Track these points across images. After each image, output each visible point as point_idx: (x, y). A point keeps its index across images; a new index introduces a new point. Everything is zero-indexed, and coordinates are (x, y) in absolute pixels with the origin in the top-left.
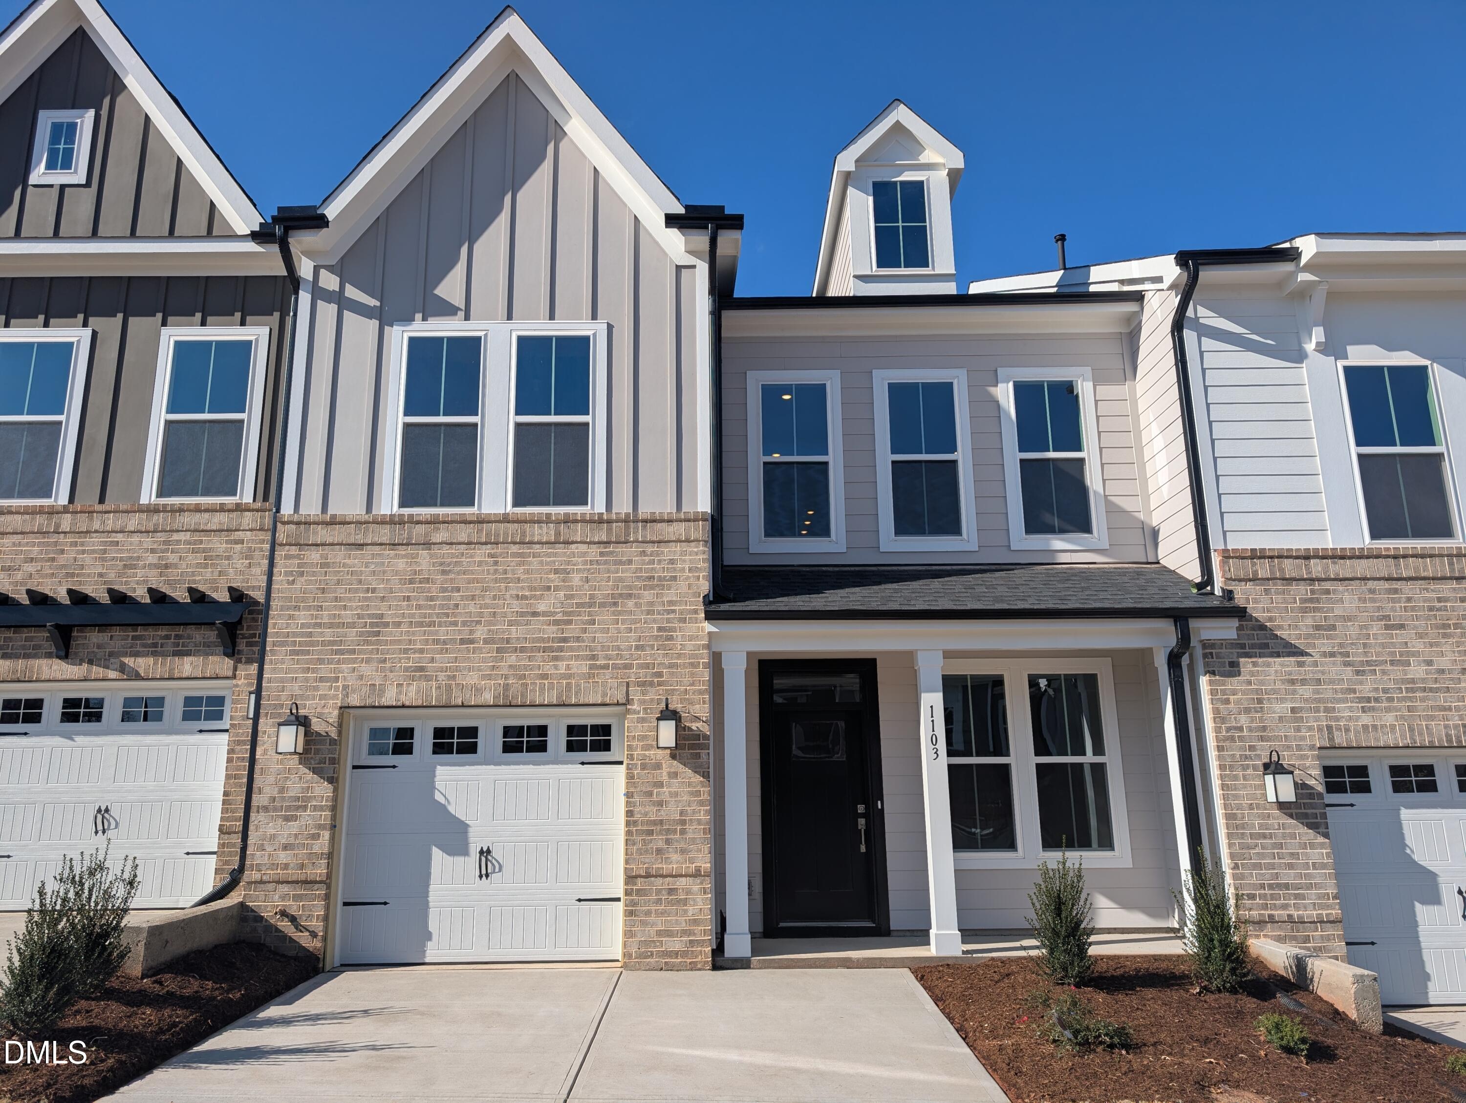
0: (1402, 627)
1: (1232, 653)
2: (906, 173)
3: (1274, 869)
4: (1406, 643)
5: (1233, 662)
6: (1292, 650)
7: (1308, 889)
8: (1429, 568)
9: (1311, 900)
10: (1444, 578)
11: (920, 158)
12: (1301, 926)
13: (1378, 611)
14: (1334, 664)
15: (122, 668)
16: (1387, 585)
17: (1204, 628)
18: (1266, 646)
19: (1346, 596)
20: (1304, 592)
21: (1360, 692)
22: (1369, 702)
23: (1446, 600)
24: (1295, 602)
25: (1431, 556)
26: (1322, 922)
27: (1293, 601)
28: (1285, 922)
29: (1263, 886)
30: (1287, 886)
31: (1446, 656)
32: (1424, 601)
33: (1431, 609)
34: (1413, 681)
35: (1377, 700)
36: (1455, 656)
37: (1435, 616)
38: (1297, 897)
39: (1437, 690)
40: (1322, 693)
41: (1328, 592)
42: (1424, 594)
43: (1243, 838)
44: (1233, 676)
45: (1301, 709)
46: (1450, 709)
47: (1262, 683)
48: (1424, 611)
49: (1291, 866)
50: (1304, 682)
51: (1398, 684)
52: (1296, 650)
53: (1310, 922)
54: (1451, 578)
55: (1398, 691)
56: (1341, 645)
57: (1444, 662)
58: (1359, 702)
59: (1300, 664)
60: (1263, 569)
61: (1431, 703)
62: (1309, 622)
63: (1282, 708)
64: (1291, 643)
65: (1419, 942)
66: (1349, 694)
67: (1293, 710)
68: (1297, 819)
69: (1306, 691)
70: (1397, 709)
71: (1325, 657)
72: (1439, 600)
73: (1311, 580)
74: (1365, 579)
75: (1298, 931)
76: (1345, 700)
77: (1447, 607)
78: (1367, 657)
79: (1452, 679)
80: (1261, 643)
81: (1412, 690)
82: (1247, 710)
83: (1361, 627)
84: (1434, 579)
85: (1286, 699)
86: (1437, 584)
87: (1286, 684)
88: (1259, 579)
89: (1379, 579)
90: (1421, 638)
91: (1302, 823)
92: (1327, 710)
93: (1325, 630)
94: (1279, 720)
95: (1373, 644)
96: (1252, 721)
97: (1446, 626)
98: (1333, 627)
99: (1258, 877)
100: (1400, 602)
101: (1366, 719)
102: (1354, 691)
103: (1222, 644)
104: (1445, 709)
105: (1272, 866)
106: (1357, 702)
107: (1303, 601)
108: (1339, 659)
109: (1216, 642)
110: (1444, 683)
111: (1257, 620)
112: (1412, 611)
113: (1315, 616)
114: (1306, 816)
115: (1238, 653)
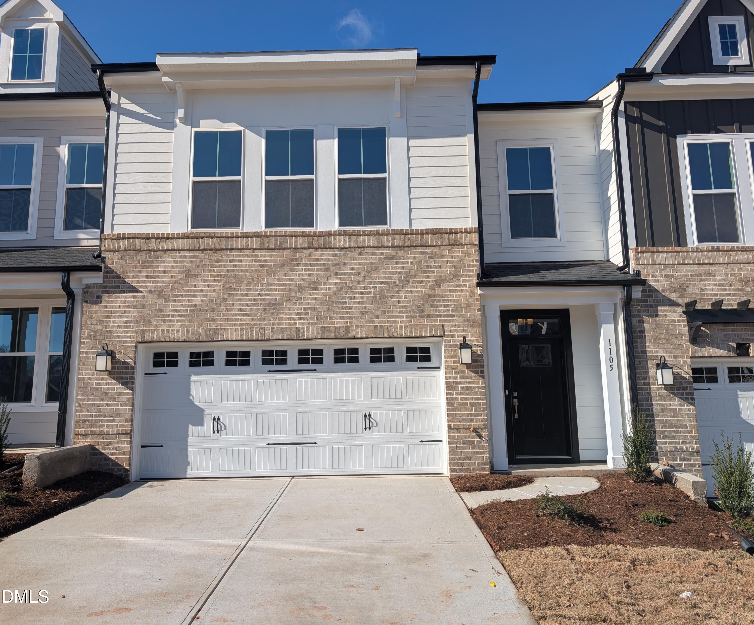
0: (195, 276)
1: (99, 291)
2: (36, 24)
3: (100, 407)
4: (195, 285)
5: (98, 296)
6: (133, 290)
7: (115, 417)
8: (215, 244)
9: (116, 422)
10: (222, 250)
11: (44, 15)
12: (108, 436)
13: (183, 268)
14: (154, 296)
16: (191, 254)
17: (85, 277)
18: (119, 287)
19: (167, 260)
20: (145, 257)
21: (165, 312)
22: (169, 317)
23: (221, 261)
24: (139, 263)
25: (217, 237)
26: (119, 434)
27: (137, 262)
28: (100, 434)
29: (91, 416)
30: (105, 416)
31: (216, 292)
32: (210, 262)
33: (212, 266)
34: (195, 306)
35: (172, 316)
36: (220, 292)
37: (214, 270)
38: (108, 421)
39: (206, 311)
40: (143, 313)
41: (158, 257)
42: (210, 258)
43: (86, 391)
44: (97, 304)
45: (130, 321)
46: (212, 320)
47: (112, 307)
48: (208, 267)
49: (109, 405)
50: (135, 307)
51: (186, 307)
52: (134, 289)
53: (113, 434)
54: (226, 249)
55: (185, 311)
56: (159, 287)
57: (213, 296)
58: (163, 317)
59: (135, 297)
60: (123, 245)
61: (202, 318)
62: (144, 274)
63: (120, 321)
64: (132, 286)
65: (187, 445)
66: (158, 313)
67: (126, 322)
68: (117, 380)
69: (134, 311)
70: (183, 321)
71: (150, 293)
72: (218, 261)
73: (149, 251)
74: (179, 250)
75: (106, 439)
76: (156, 316)
77: (221, 265)
78: (172, 292)
79: (216, 304)
80: (116, 286)
81: (193, 311)
82: (101, 322)
83: (172, 277)
84: (217, 250)
85: (124, 316)
86: (219, 253)
87: (125, 308)
88: (121, 251)
89: (187, 250)
90: (204, 282)
91: (119, 382)
92: (145, 322)
93: (152, 278)
94: (118, 327)
95: (177, 286)
96: (102, 328)
97: (218, 276)
98: (158, 277)
99: (90, 411)
100: (196, 263)
101: (165, 326)
102: (161, 311)
103: (94, 286)
104: (209, 320)
105: (99, 405)
106: (162, 317)
107: (143, 262)
108: (157, 294)
109: (91, 285)
110: (212, 307)
111: (116, 273)
112: (202, 268)
113: (148, 271)
114: (122, 378)
115: (102, 291)
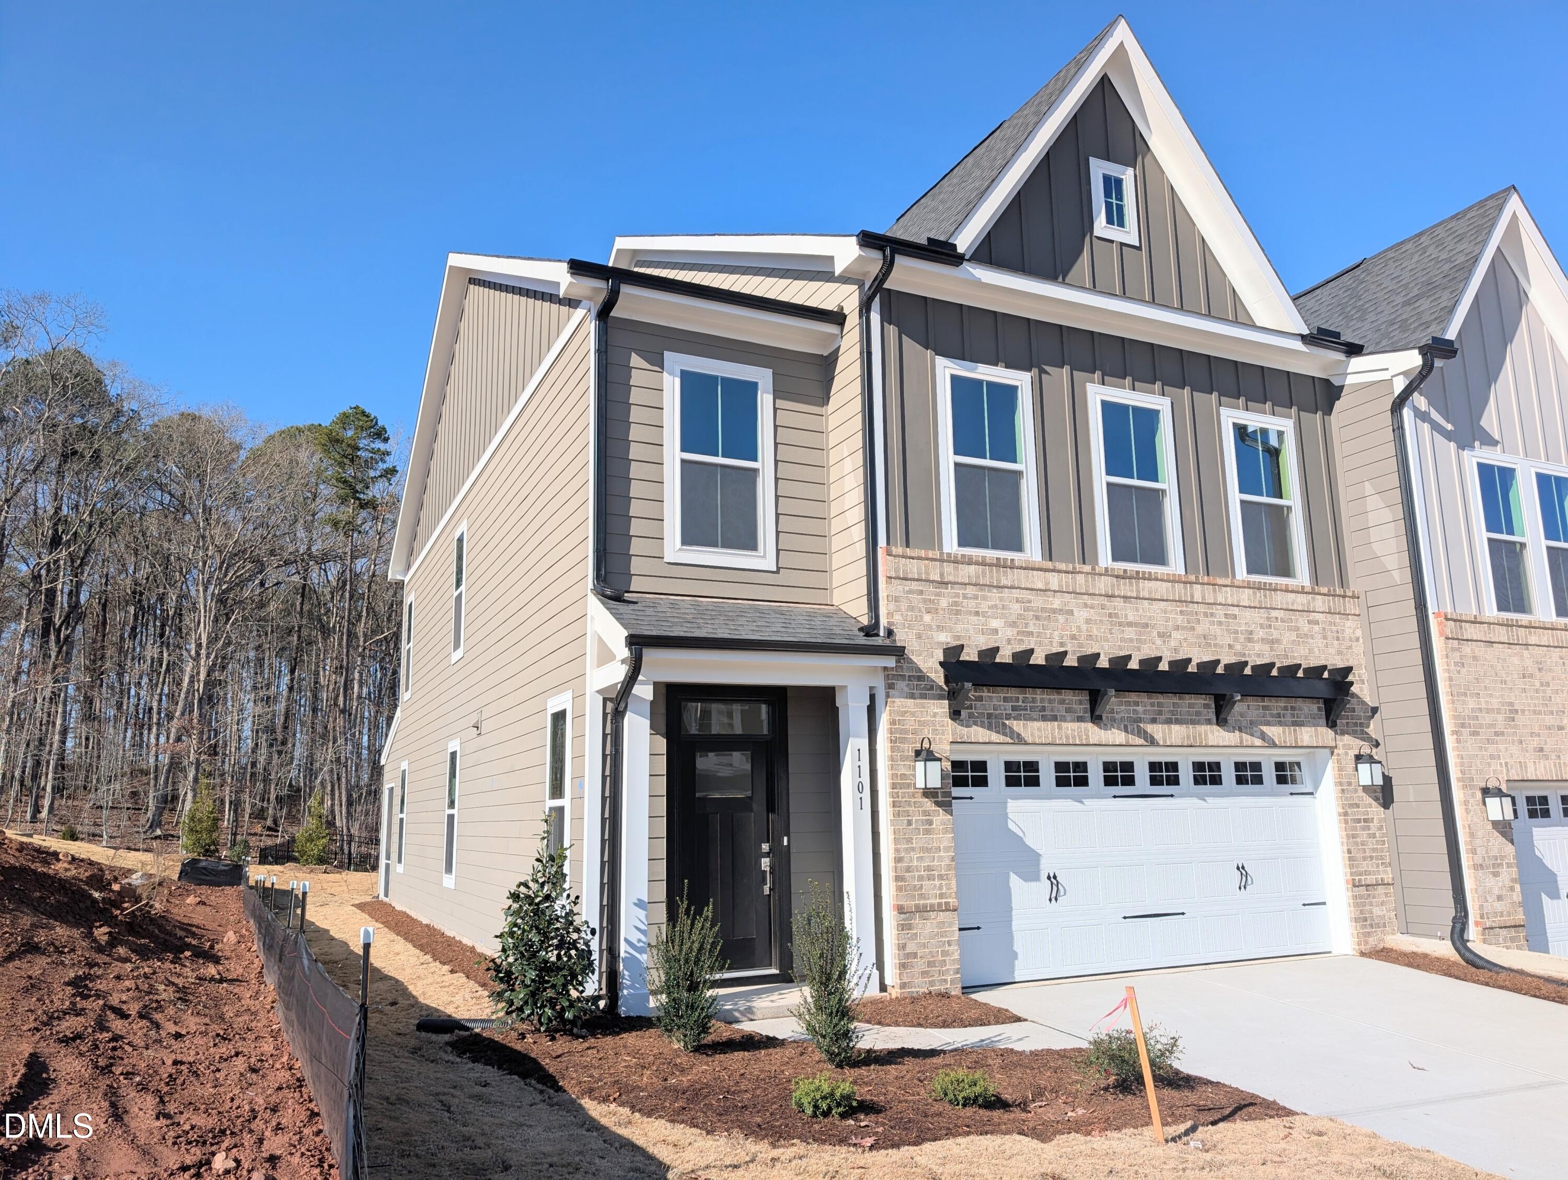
15: (1263, 736)
